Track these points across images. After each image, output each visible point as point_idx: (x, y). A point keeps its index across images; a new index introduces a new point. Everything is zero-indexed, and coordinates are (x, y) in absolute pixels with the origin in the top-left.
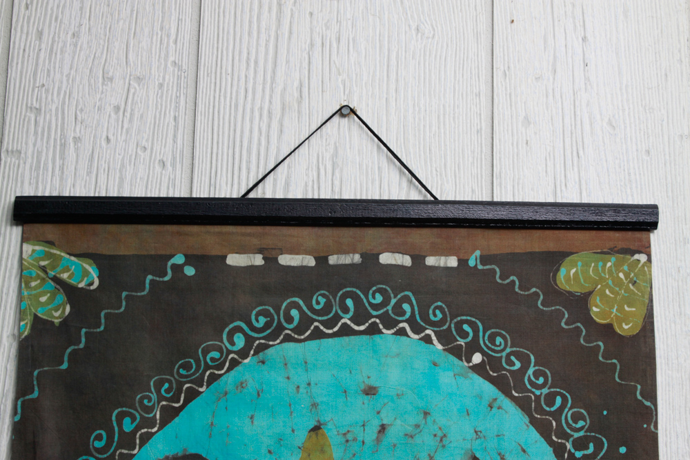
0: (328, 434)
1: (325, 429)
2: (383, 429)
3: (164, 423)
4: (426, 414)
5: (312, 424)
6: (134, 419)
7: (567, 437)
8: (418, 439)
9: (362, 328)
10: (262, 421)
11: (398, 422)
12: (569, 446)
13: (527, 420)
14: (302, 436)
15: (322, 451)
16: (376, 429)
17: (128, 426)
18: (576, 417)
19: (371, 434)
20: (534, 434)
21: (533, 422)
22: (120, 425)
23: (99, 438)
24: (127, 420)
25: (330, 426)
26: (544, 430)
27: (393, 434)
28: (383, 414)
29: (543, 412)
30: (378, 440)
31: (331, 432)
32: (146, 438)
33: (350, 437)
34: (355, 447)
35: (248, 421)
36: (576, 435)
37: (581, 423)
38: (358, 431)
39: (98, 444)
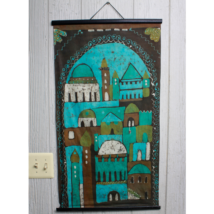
0: (106, 60)
1: (105, 59)
2: (115, 58)
3: (79, 59)
4: (122, 56)
5: (103, 58)
6: (74, 58)
7: (146, 59)
8: (121, 60)
9: (111, 42)
10: (95, 58)
11: (118, 57)
12: (146, 61)
13: (139, 57)
14: (102, 60)
15: (105, 62)
16: (114, 59)
17: (73, 59)
18: (147, 56)
19: (113, 59)
20: (140, 59)
21: (140, 57)
22: (72, 59)
23: (68, 61)
24: (73, 58)
25: (106, 58)
26: (142, 58)
27: (117, 59)
28: (115, 56)
29: (142, 55)
30: (114, 60)
31: (106, 59)
32: (76, 61)
33: (110, 60)
34: (110, 62)
35: (93, 58)
36: (147, 59)
37: (148, 57)
38: (111, 59)
39: (68, 62)
